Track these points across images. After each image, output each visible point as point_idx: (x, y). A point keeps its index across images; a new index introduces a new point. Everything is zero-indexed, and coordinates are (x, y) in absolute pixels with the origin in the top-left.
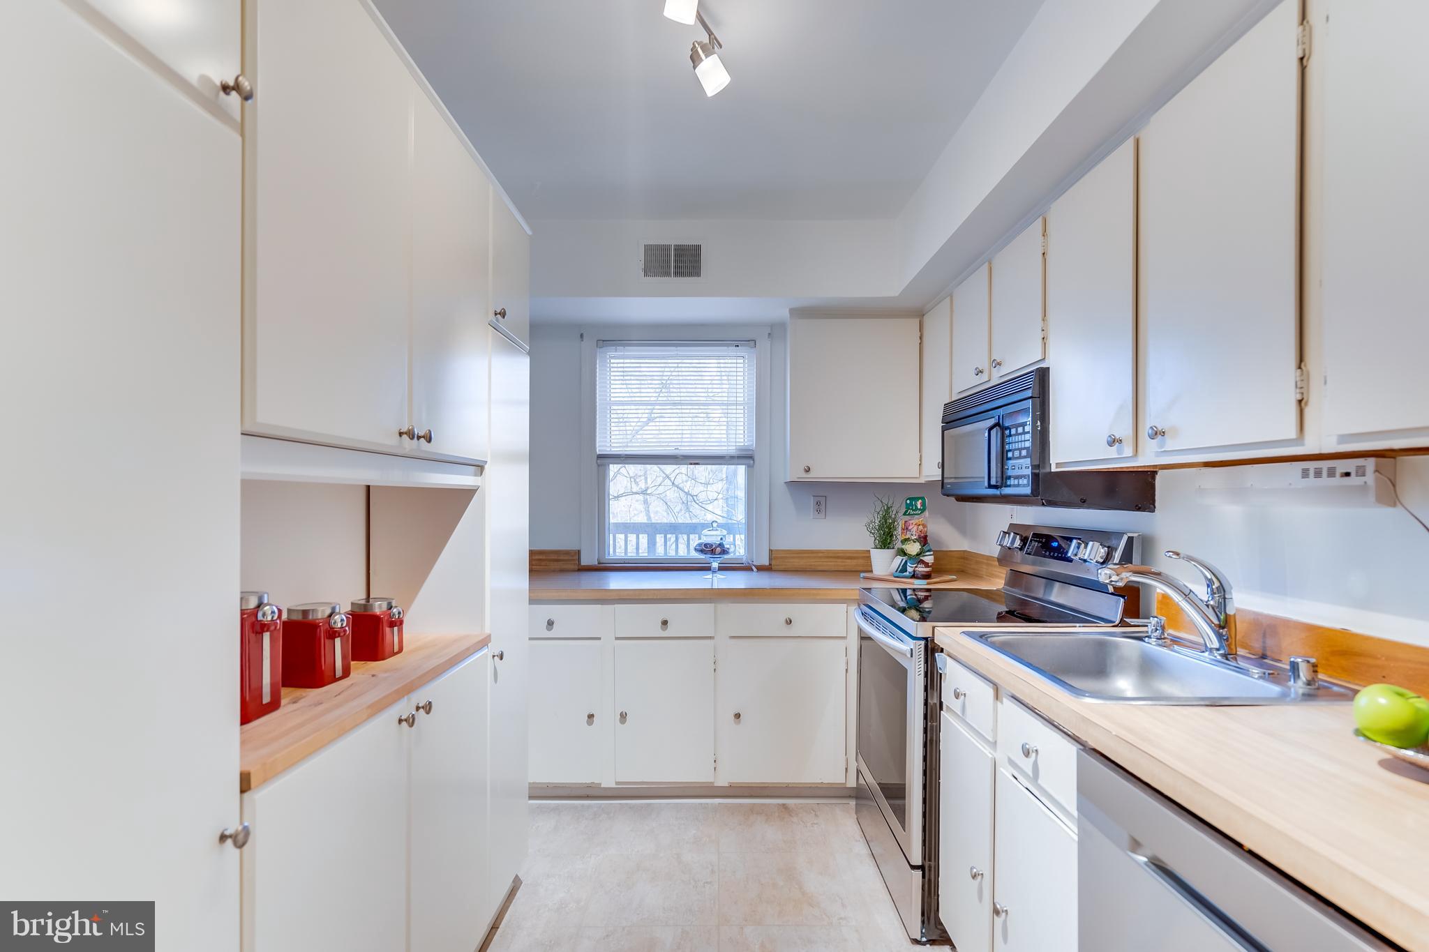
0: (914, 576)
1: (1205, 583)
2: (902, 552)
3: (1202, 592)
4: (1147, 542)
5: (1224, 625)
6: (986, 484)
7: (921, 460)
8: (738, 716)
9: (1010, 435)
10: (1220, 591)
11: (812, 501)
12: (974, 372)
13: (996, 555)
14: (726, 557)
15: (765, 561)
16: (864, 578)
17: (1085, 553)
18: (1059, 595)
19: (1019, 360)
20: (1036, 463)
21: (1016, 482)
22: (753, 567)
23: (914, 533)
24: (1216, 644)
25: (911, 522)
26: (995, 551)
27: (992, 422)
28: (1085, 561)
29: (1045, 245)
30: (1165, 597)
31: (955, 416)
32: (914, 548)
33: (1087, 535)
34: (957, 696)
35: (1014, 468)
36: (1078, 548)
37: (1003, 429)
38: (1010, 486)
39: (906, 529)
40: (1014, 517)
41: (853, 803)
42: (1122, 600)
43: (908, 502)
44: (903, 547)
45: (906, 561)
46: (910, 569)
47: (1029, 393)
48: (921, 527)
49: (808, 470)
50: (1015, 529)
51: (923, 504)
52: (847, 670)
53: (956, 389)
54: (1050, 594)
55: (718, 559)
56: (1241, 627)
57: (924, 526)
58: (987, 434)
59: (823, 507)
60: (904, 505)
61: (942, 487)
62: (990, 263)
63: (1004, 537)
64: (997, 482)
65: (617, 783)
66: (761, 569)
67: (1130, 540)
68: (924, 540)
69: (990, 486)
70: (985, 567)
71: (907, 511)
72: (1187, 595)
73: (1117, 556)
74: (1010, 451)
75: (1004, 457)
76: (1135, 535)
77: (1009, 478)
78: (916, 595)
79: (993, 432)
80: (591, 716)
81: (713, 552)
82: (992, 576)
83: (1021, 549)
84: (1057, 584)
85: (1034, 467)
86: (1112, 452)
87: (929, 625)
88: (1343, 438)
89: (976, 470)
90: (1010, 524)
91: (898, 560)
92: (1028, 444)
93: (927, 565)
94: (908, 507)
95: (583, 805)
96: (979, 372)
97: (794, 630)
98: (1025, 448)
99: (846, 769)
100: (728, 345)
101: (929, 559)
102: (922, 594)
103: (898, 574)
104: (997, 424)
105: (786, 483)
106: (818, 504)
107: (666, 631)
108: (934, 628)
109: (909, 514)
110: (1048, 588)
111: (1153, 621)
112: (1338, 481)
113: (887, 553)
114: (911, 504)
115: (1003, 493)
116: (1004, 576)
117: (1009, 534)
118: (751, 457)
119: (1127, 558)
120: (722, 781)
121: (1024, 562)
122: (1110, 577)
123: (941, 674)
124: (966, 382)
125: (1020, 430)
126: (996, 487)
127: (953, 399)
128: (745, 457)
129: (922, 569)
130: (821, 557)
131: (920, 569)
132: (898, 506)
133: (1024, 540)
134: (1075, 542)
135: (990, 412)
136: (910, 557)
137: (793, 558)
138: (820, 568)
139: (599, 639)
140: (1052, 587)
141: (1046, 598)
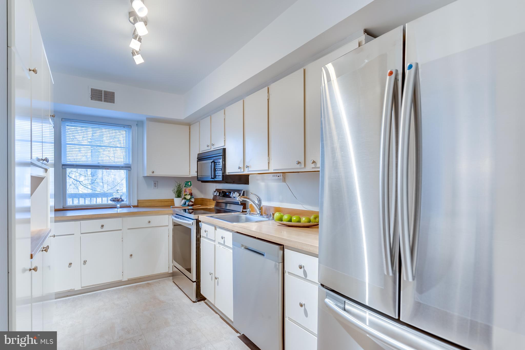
0: (188, 206)
1: (257, 199)
2: (185, 198)
3: (257, 202)
4: (247, 192)
5: (260, 209)
6: (211, 178)
7: (190, 170)
8: (131, 255)
9: (217, 165)
10: (260, 201)
11: (153, 183)
12: (206, 146)
13: (212, 198)
14: (123, 203)
15: (136, 204)
16: (172, 207)
17: (234, 195)
18: (229, 207)
19: (219, 145)
20: (223, 172)
21: (218, 177)
22: (131, 206)
23: (188, 192)
24: (259, 212)
25: (187, 189)
26: (211, 197)
27: (212, 161)
28: (234, 197)
29: (225, 117)
30: (251, 205)
31: (201, 158)
32: (188, 197)
33: (235, 191)
34: (205, 231)
35: (217, 173)
36: (233, 194)
37: (215, 163)
38: (216, 178)
39: (185, 191)
40: (217, 187)
41: (171, 278)
42: (242, 206)
43: (186, 183)
44: (185, 197)
45: (186, 202)
46: (187, 204)
47: (221, 154)
48: (190, 191)
49: (153, 172)
50: (217, 190)
51: (191, 184)
52: (169, 236)
53: (201, 150)
54: (227, 207)
55: (120, 203)
56: (263, 209)
57: (191, 190)
58: (211, 164)
59: (156, 185)
60: (184, 184)
61: (197, 178)
62: (211, 116)
63: (214, 193)
64: (213, 177)
65: (82, 287)
66: (134, 207)
67: (244, 191)
68: (191, 194)
69: (212, 178)
70: (208, 202)
71: (185, 186)
72: (254, 202)
73: (241, 195)
74: (216, 169)
75: (215, 170)
76: (245, 190)
77: (216, 176)
78: (189, 211)
79: (212, 163)
80: (70, 264)
81: (118, 201)
82: (211, 205)
83: (219, 196)
84: (228, 204)
85: (223, 173)
86: (239, 170)
87: (197, 216)
88: (274, 170)
89: (208, 174)
90: (216, 189)
91: (184, 201)
92: (221, 167)
93: (192, 202)
94: (186, 184)
95: (66, 299)
96: (208, 146)
97: (151, 225)
98: (220, 168)
99: (169, 267)
100: (120, 126)
101: (193, 200)
102: (191, 211)
103: (183, 205)
104: (213, 161)
105: (143, 177)
106: (155, 184)
107: (103, 229)
108: (198, 216)
109: (186, 187)
110: (226, 206)
111: (248, 210)
112: (277, 178)
113: (179, 199)
114: (187, 184)
115: (215, 180)
116: (214, 204)
117: (216, 192)
118: (130, 167)
119: (243, 195)
120: (125, 279)
121: (219, 199)
122: (239, 199)
123: (200, 228)
124: (204, 149)
125: (219, 163)
126: (213, 178)
127: (200, 153)
128: (127, 167)
129: (191, 203)
130: (156, 202)
131: (190, 203)
132: (183, 184)
133: (220, 193)
134: (232, 192)
135: (211, 158)
136: (187, 200)
137: (146, 202)
138: (156, 206)
139: (74, 234)
140: (227, 205)
141: (226, 208)
